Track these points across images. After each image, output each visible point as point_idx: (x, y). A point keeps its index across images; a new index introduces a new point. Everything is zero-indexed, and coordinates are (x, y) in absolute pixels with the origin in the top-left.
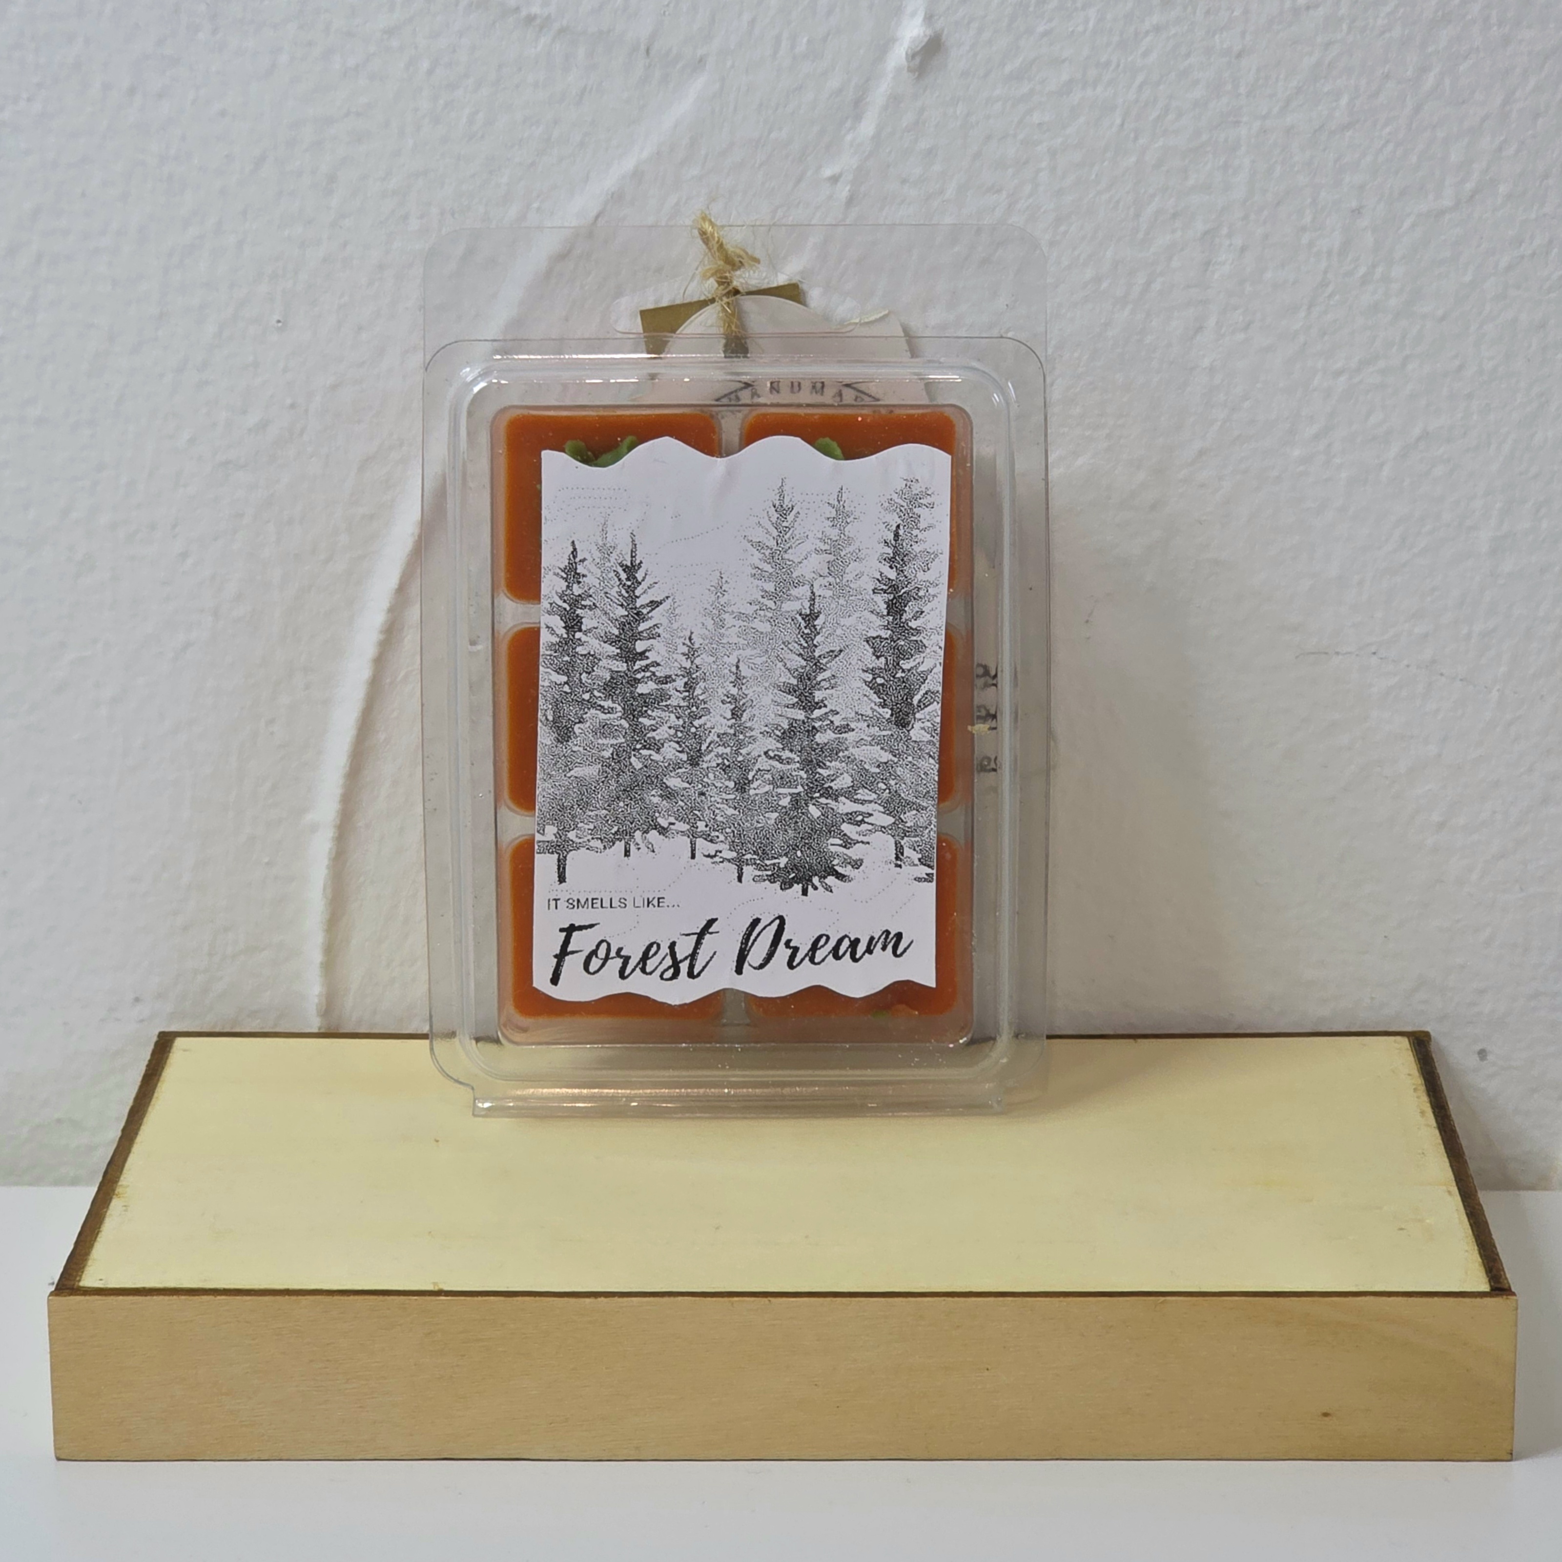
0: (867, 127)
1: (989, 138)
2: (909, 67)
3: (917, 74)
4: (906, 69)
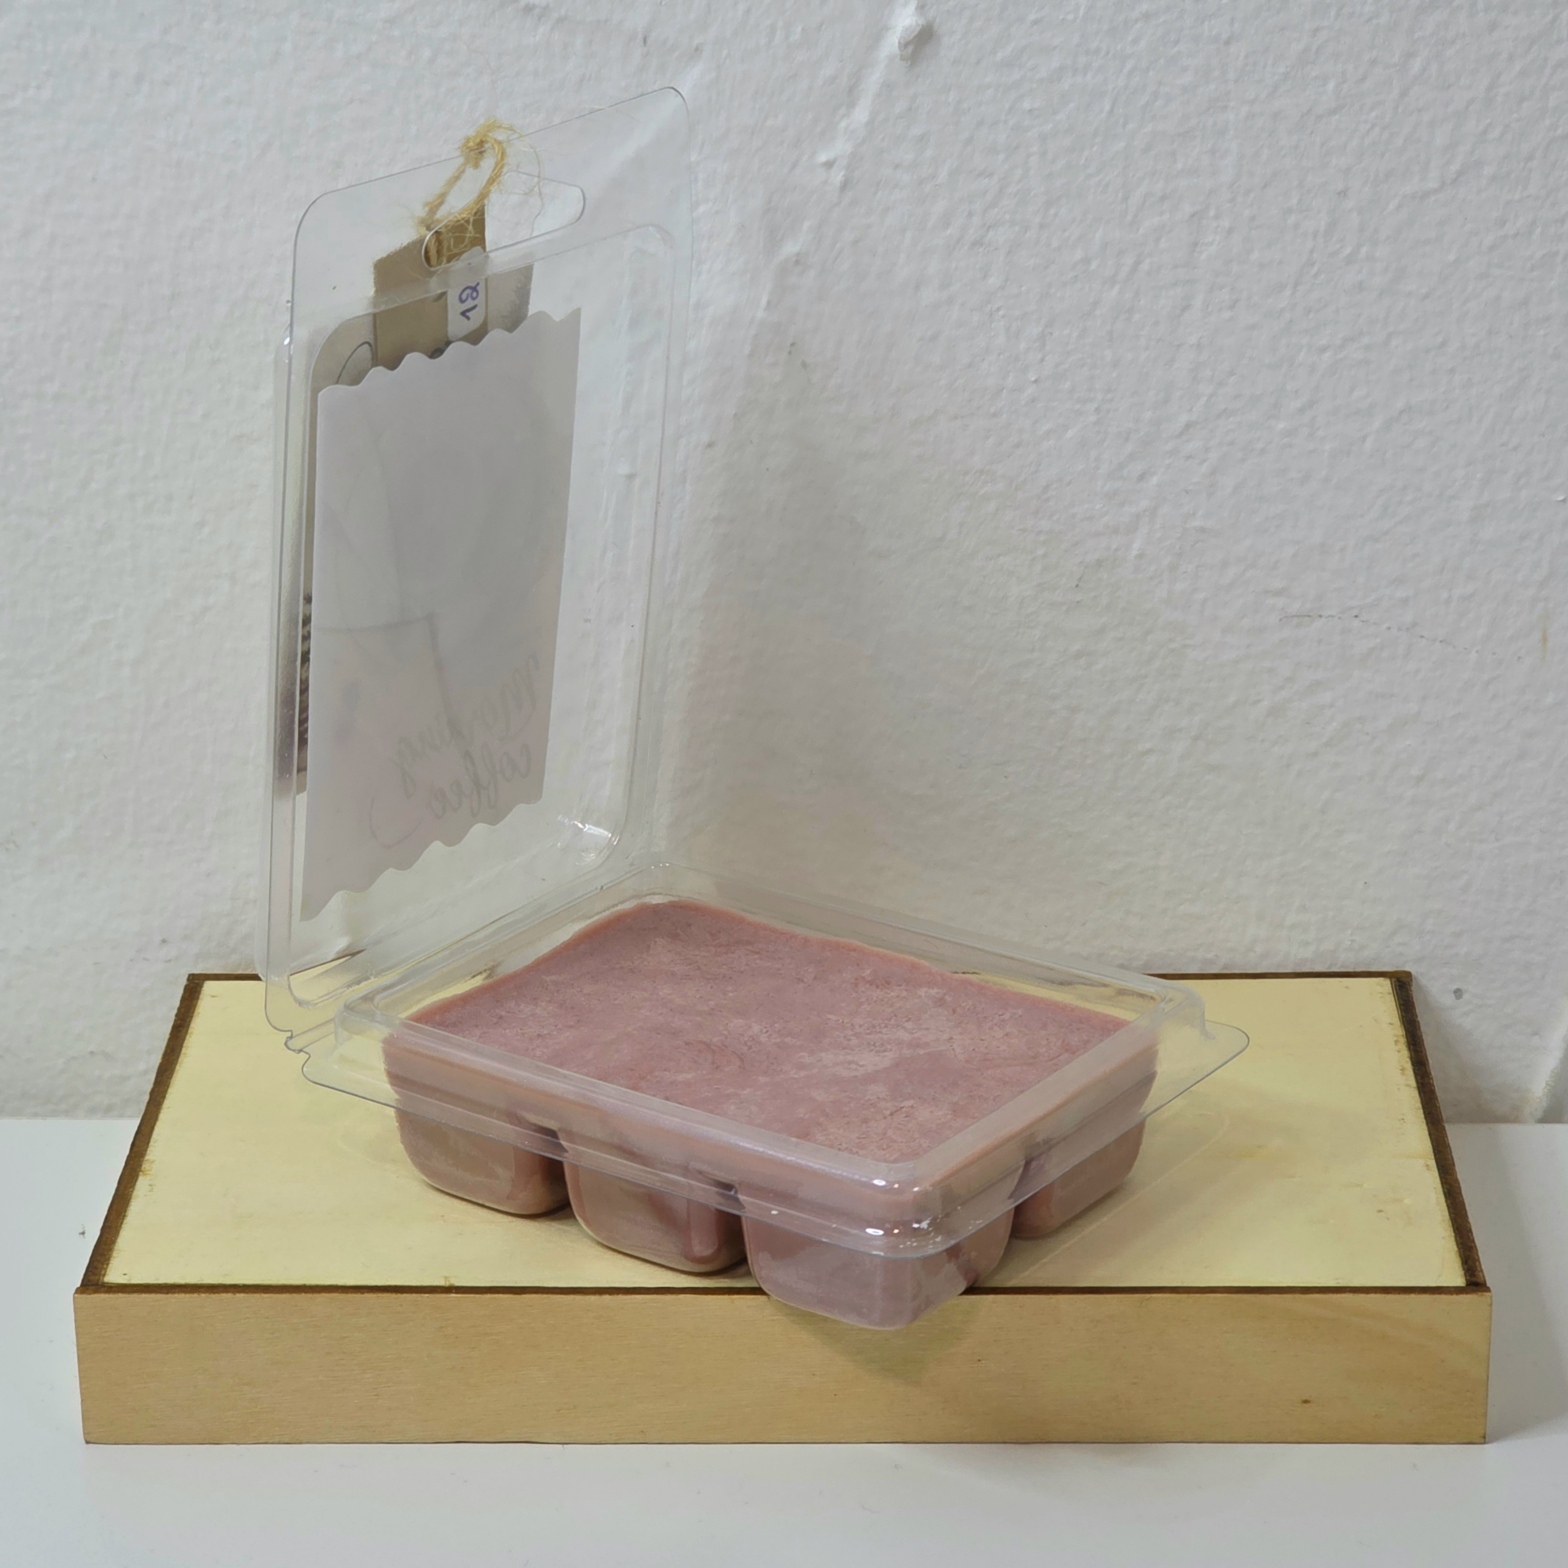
0: (861, 114)
1: (979, 124)
2: (901, 55)
3: (909, 61)
4: (899, 57)
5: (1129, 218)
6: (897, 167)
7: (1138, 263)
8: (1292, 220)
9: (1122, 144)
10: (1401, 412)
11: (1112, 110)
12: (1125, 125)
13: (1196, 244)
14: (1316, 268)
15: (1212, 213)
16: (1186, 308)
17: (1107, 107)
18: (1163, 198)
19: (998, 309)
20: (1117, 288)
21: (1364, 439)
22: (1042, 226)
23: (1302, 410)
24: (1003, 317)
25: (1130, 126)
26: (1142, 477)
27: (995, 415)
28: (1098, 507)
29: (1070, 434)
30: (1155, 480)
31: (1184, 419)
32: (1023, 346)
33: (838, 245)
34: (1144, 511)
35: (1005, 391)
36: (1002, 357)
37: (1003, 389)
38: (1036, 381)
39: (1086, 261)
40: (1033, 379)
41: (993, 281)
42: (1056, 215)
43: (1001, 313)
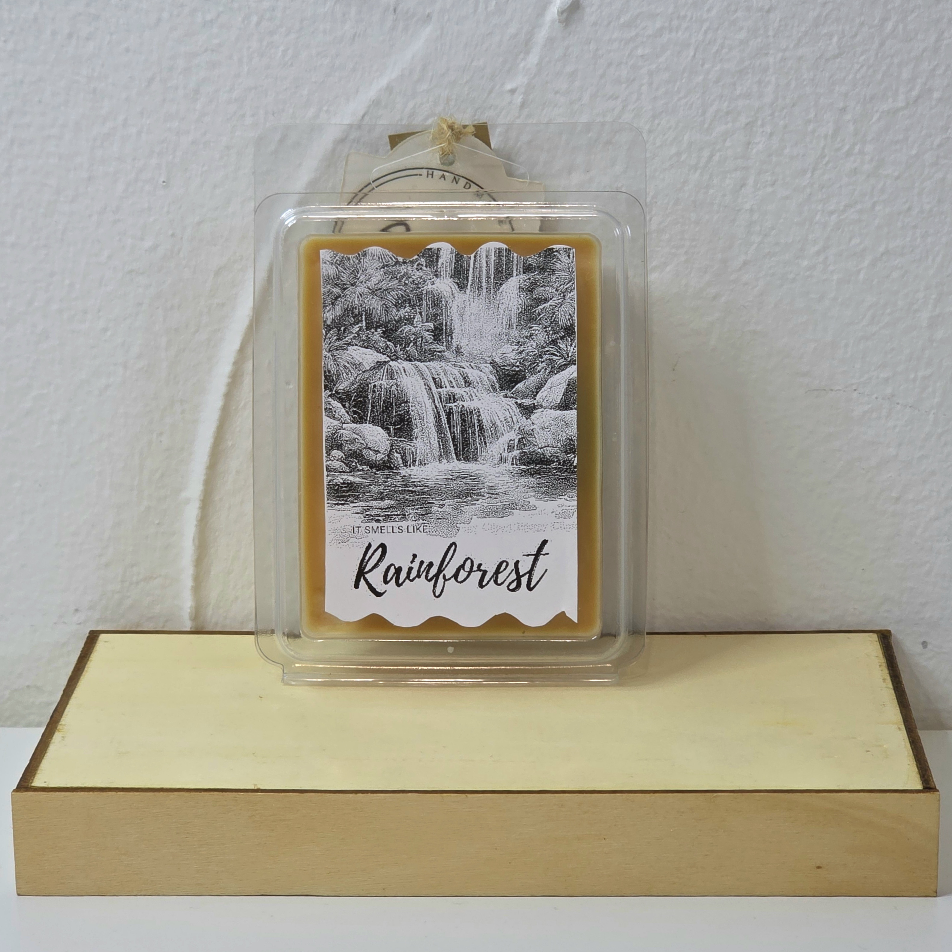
0: (533, 59)
1: (610, 65)
2: (559, 19)
3: (564, 24)
4: (558, 21)
6: (556, 92)
7: (711, 157)
8: (811, 127)
9: (701, 78)
10: (882, 254)
12: (703, 65)
13: (749, 143)
14: (827, 159)
15: (759, 123)
16: (743, 185)
17: (692, 54)
18: (728, 113)
20: (698, 172)
22: (650, 132)
26: (715, 298)
28: (687, 317)
30: (723, 299)
31: (742, 259)
34: (717, 319)
41: (618, 168)
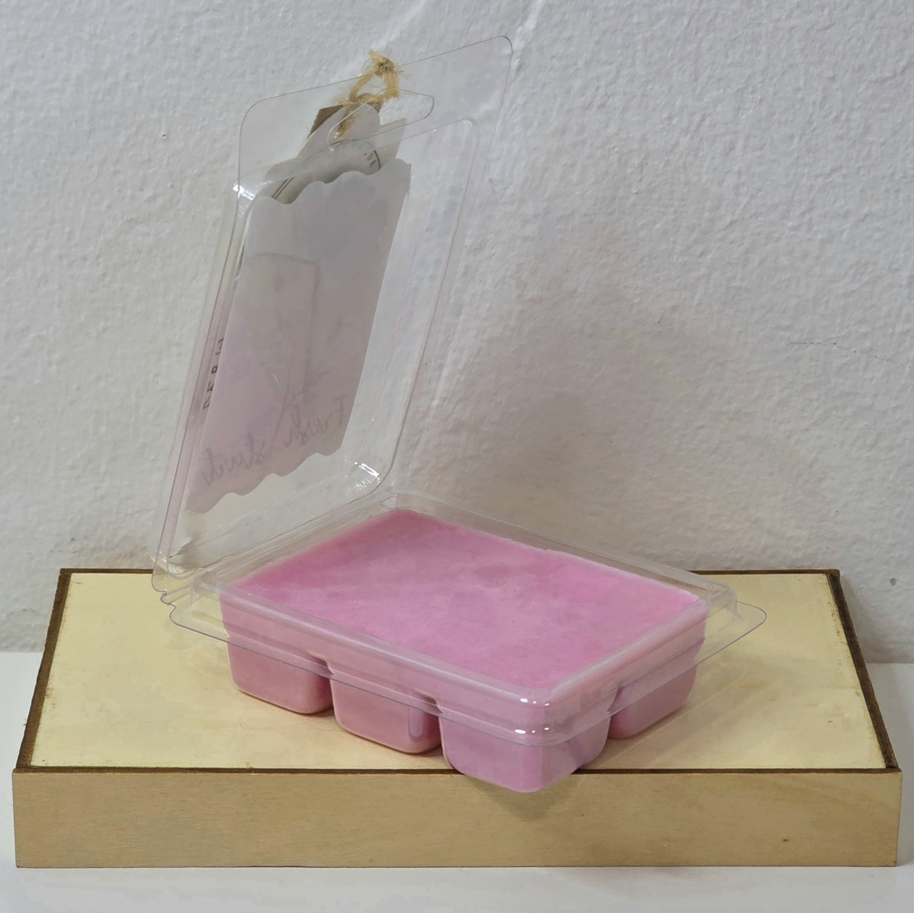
1: (605, 32)
5: (698, 91)
6: (553, 57)
7: (703, 120)
8: (799, 95)
9: (694, 45)
10: (866, 216)
11: (689, 24)
12: (696, 33)
13: (739, 109)
14: (815, 124)
15: (750, 89)
16: (732, 148)
17: (686, 22)
18: (719, 80)
19: (614, 148)
20: (689, 136)
21: (842, 232)
22: (643, 96)
23: (803, 214)
24: (617, 152)
25: (699, 35)
26: (702, 254)
27: (611, 214)
28: (674, 273)
29: (658, 226)
30: (709, 256)
31: (728, 219)
32: (629, 170)
33: (514, 106)
34: (703, 276)
35: (617, 199)
36: (615, 177)
37: (616, 198)
38: (636, 193)
39: (670, 118)
40: (635, 192)
41: (612, 130)
42: (652, 89)
43: (616, 150)
